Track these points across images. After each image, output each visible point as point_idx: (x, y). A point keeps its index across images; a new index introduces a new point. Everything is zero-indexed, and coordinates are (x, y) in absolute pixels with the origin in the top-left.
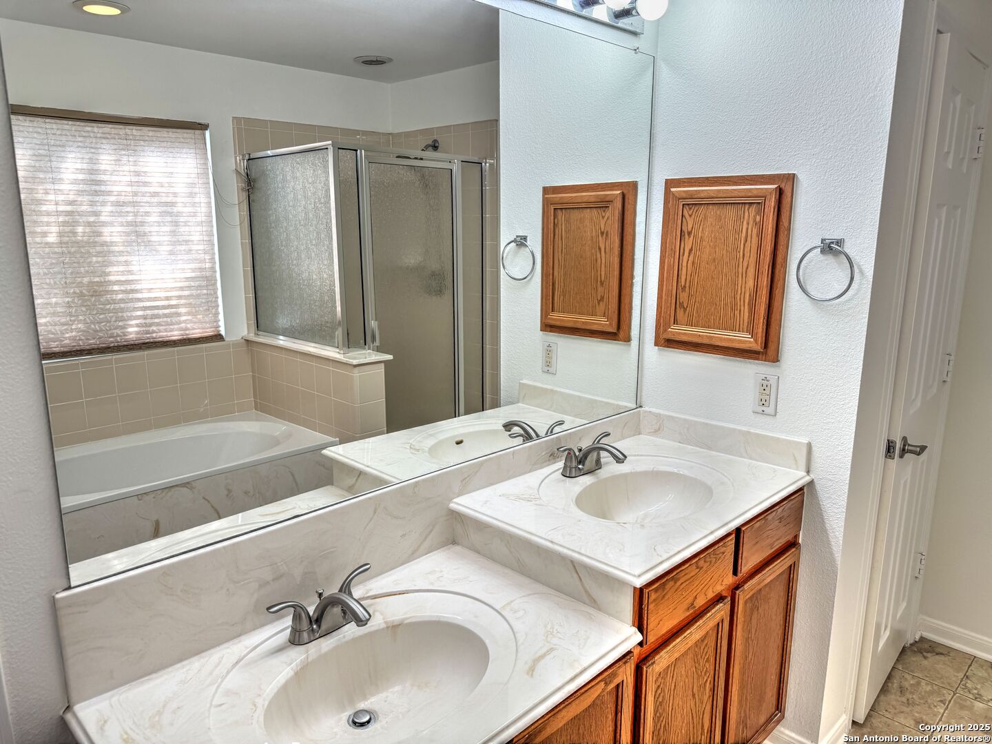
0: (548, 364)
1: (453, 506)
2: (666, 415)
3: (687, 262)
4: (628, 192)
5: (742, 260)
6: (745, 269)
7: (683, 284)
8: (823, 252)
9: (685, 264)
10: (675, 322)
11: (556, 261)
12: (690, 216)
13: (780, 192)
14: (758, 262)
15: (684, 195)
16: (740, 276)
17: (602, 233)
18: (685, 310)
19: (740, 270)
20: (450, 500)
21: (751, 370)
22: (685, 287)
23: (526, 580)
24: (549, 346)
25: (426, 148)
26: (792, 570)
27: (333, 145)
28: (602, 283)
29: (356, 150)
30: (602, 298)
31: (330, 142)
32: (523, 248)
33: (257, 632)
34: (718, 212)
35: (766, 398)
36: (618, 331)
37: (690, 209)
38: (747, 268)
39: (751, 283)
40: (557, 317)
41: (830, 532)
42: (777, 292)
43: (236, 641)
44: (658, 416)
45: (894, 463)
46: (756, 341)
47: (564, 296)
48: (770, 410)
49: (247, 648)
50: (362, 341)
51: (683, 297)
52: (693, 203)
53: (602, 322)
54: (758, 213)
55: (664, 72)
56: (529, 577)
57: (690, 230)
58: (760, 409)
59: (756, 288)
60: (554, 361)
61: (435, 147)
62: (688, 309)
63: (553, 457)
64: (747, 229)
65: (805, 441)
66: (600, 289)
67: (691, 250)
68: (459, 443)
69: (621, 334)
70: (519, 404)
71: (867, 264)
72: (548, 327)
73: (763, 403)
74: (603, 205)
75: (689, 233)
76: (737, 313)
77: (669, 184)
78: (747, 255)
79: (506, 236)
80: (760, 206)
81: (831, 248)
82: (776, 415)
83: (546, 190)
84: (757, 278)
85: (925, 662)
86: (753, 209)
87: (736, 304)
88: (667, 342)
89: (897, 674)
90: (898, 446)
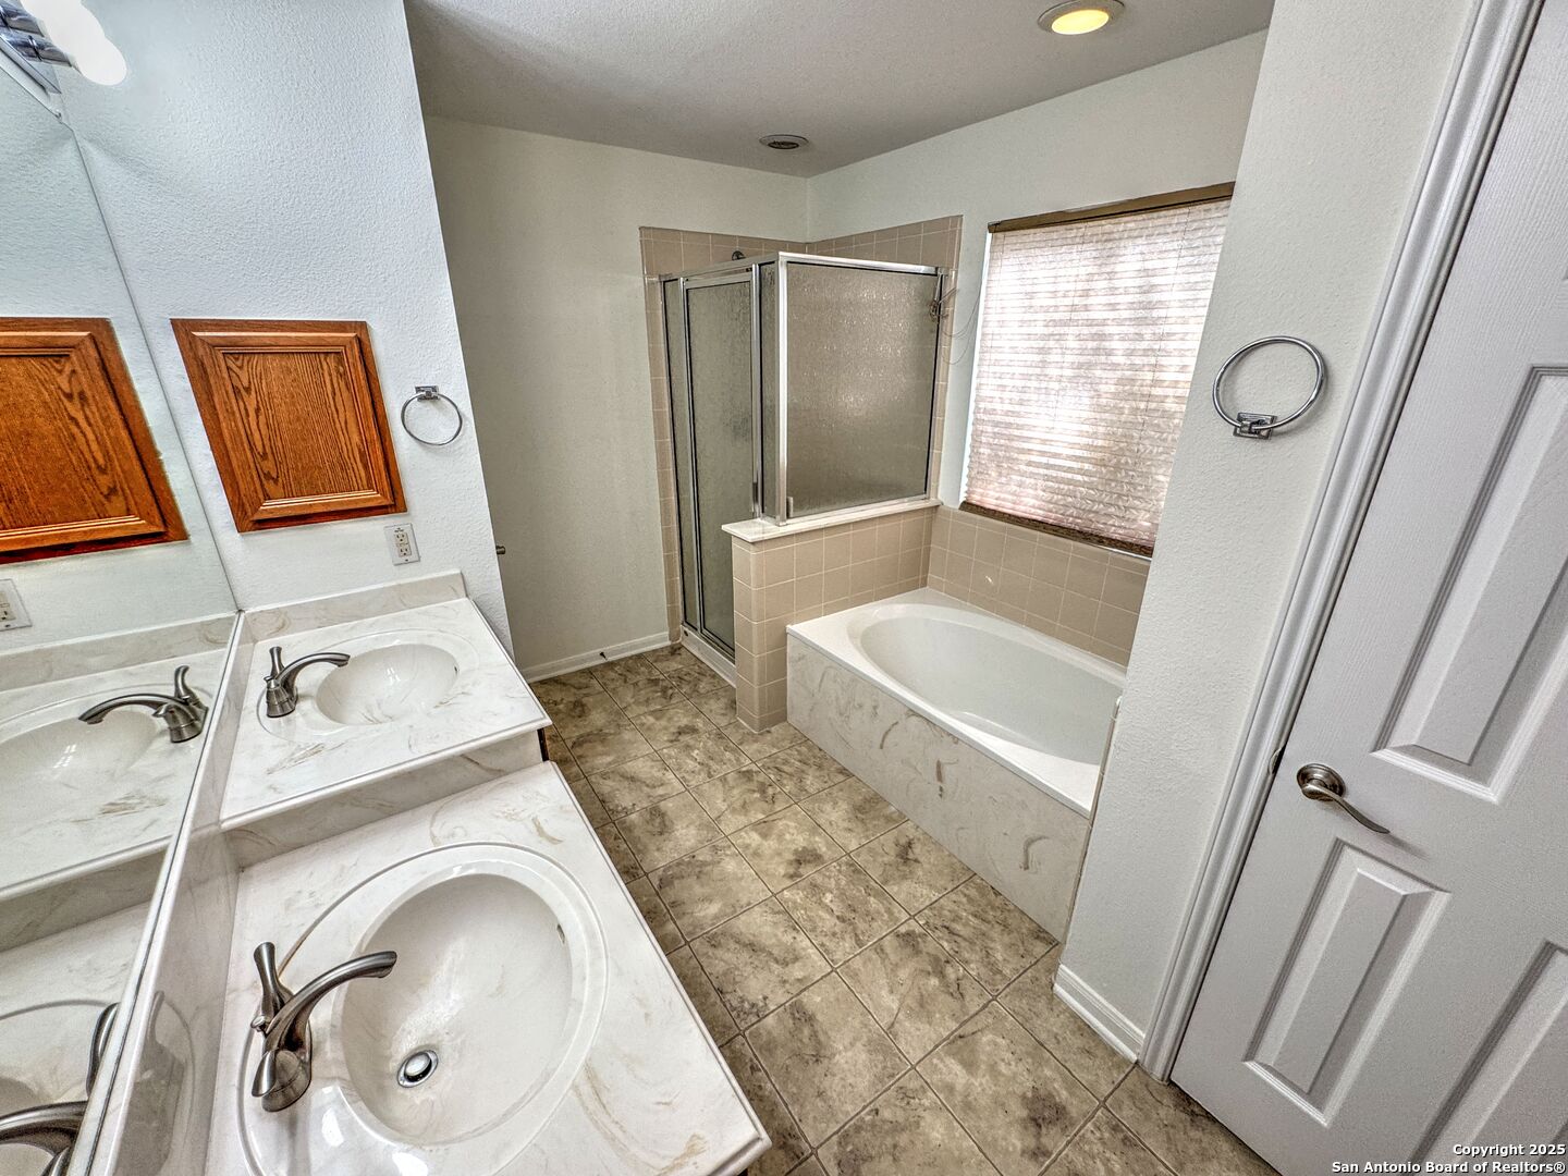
2: (288, 607)
3: (258, 424)
4: (99, 333)
5: (335, 415)
6: (343, 424)
7: (260, 450)
8: (422, 399)
9: (254, 427)
10: (268, 497)
12: (241, 368)
13: (358, 339)
14: (358, 417)
15: (222, 342)
16: (340, 433)
17: (69, 396)
18: (276, 481)
19: (338, 425)
21: (377, 527)
22: (265, 453)
28: (101, 467)
30: (113, 488)
34: (284, 363)
35: (405, 549)
36: (168, 528)
37: (237, 359)
38: (346, 423)
39: (357, 440)
42: (388, 445)
44: (276, 613)
46: (384, 495)
48: (413, 557)
51: (268, 466)
52: (238, 352)
53: (131, 524)
54: (340, 361)
57: (246, 384)
58: (403, 559)
60: (16, 607)
62: (280, 480)
64: (331, 380)
65: (458, 571)
66: (102, 478)
67: (257, 410)
69: (171, 531)
71: (466, 406)
73: (404, 552)
75: (248, 390)
76: (350, 472)
77: (181, 327)
78: (340, 410)
80: (337, 358)
81: (429, 395)
82: (419, 560)
84: (362, 431)
86: (332, 360)
87: (345, 464)
88: (250, 520)
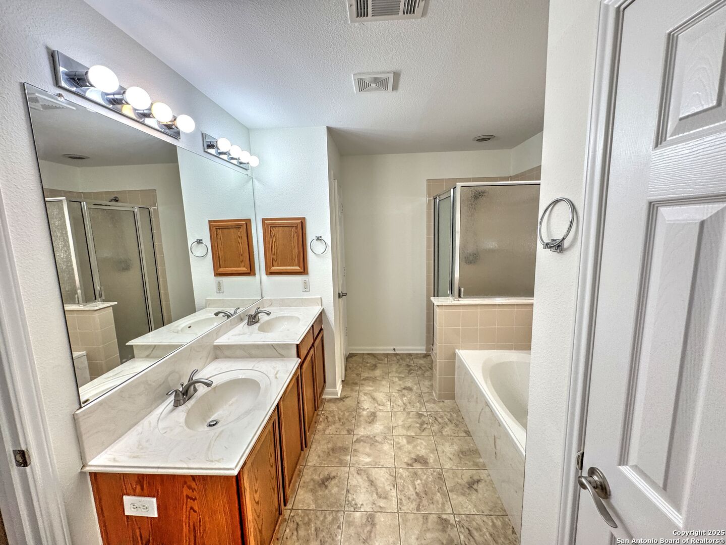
0: (220, 289)
1: (215, 344)
2: (273, 299)
4: (248, 222)
5: (293, 244)
8: (316, 240)
9: (273, 246)
10: (273, 266)
11: (219, 249)
12: (273, 230)
13: (302, 223)
14: (298, 244)
15: (270, 224)
16: (293, 249)
17: (239, 237)
18: (276, 261)
19: (293, 247)
20: (214, 342)
22: (275, 254)
23: (254, 359)
24: (219, 282)
25: (112, 200)
26: (322, 337)
27: (67, 199)
28: (241, 255)
29: (81, 202)
30: (242, 261)
31: (65, 198)
32: (200, 245)
33: (160, 406)
34: (283, 229)
35: (306, 286)
36: (251, 272)
37: (273, 228)
39: (297, 251)
40: (221, 270)
41: (330, 322)
42: (305, 253)
43: (150, 414)
44: (270, 300)
45: (341, 299)
46: (301, 268)
47: (225, 261)
48: (308, 290)
49: (158, 414)
50: (94, 298)
51: (275, 257)
52: (273, 226)
53: (243, 269)
54: (296, 229)
55: (256, 182)
56: (255, 358)
58: (305, 290)
59: (299, 252)
60: (222, 288)
61: (116, 200)
63: (242, 320)
64: (293, 234)
65: (320, 297)
66: (241, 257)
67: (275, 242)
68: (189, 327)
69: (252, 273)
70: (207, 308)
71: (329, 242)
72: (218, 274)
73: (305, 288)
74: (238, 227)
75: (274, 236)
76: (294, 260)
77: (264, 220)
78: (294, 242)
79: (191, 240)
80: (296, 227)
81: (319, 239)
82: (310, 291)
83: (210, 222)
84: (299, 249)
85: (353, 359)
86: (294, 228)
87: (293, 258)
88: (270, 273)
89: (348, 365)
90: (341, 294)
